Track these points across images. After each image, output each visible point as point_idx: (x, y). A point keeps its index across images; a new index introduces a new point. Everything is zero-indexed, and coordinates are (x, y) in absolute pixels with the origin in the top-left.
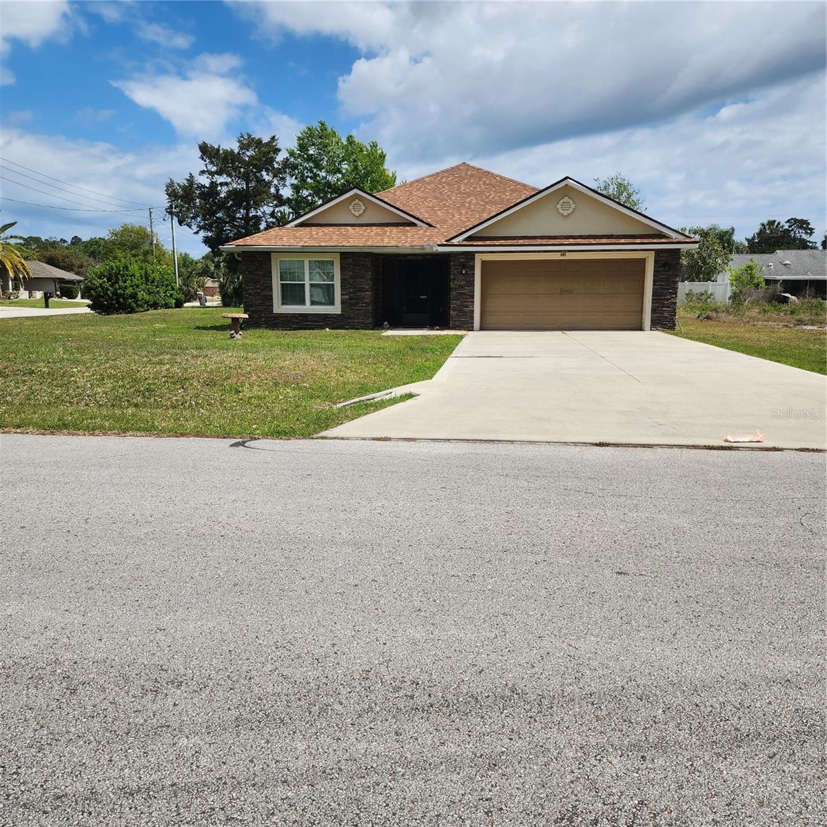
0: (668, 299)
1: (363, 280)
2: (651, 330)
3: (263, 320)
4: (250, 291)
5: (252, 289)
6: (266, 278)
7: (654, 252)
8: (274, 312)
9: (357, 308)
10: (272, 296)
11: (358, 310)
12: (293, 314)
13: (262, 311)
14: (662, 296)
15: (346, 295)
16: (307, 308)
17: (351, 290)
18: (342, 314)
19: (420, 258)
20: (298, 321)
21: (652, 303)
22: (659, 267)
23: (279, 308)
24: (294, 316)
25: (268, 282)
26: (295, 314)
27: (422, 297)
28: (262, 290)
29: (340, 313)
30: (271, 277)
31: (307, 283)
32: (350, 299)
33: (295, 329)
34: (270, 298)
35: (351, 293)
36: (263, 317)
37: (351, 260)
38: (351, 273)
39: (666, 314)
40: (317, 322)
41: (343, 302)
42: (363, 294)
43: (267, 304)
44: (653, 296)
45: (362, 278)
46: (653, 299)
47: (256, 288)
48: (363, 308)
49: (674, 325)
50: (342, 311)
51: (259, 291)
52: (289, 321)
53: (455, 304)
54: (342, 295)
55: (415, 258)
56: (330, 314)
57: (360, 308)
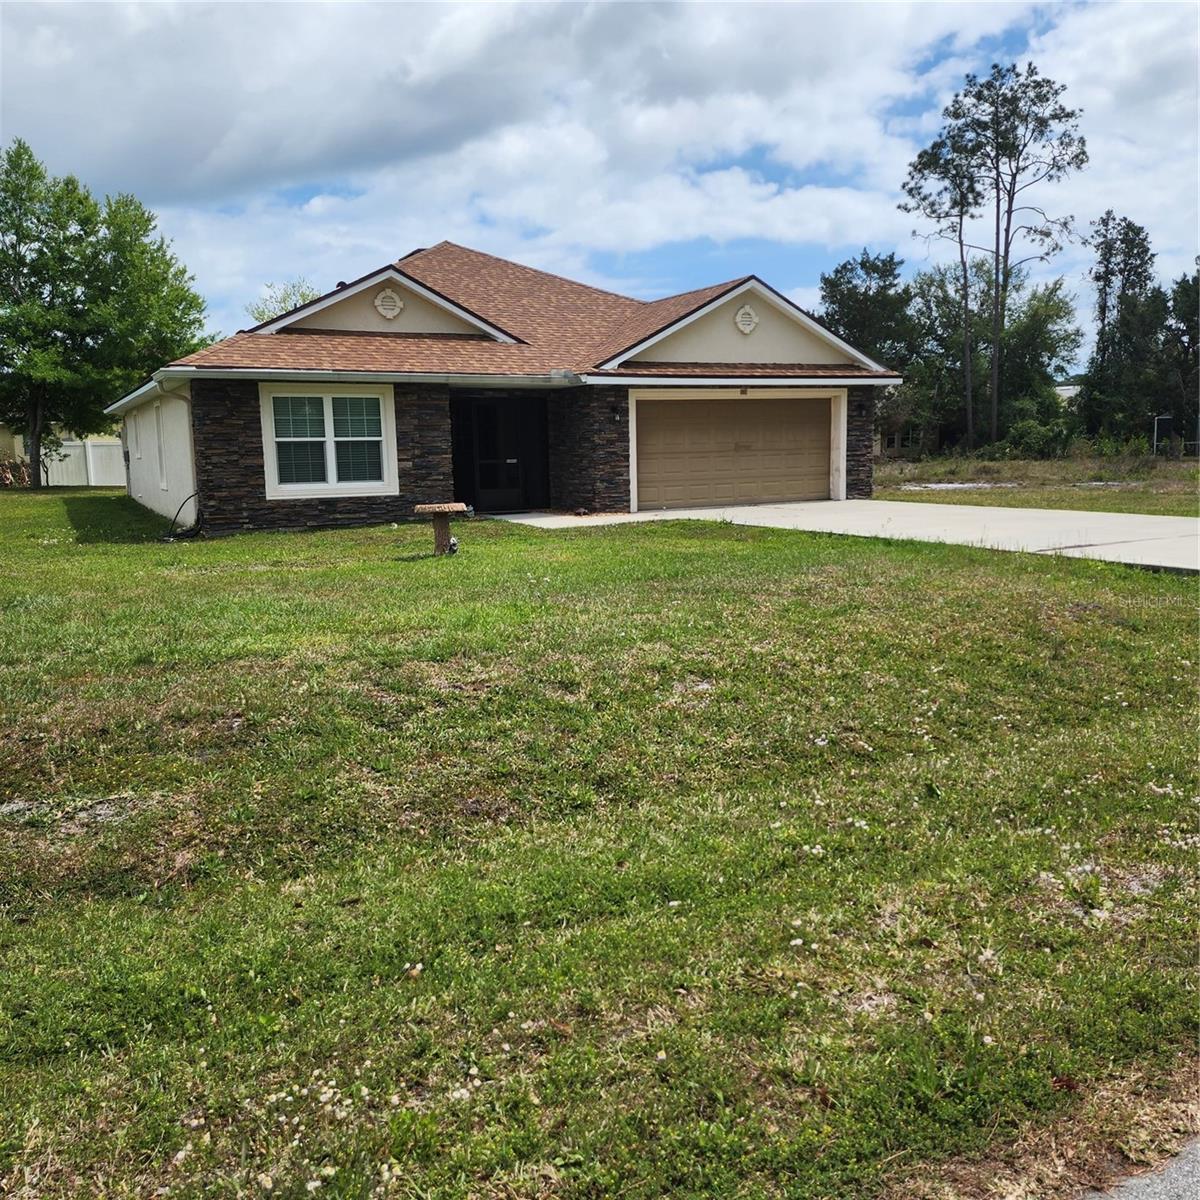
0: (864, 455)
1: (436, 434)
2: (847, 498)
3: (245, 514)
4: (215, 459)
5: (219, 455)
6: (250, 433)
7: (846, 390)
8: (268, 498)
9: (429, 483)
10: (262, 467)
11: (429, 487)
12: (307, 500)
13: (242, 497)
14: (857, 451)
15: (407, 460)
16: (333, 488)
17: (417, 452)
18: (401, 497)
19: (504, 395)
20: (317, 512)
21: (847, 461)
22: (853, 411)
23: (277, 490)
24: (309, 503)
25: (254, 440)
26: (312, 500)
27: (509, 461)
28: (242, 456)
29: (397, 493)
30: (260, 429)
31: (330, 440)
32: (416, 467)
33: (313, 529)
34: (260, 471)
35: (418, 457)
36: (244, 509)
37: (415, 397)
38: (416, 422)
39: (862, 476)
40: (355, 512)
41: (403, 474)
42: (437, 458)
43: (252, 483)
44: (848, 451)
45: (435, 430)
46: (848, 456)
47: (230, 453)
48: (439, 483)
49: (871, 490)
50: (400, 491)
51: (235, 457)
52: (299, 514)
53: (603, 470)
54: (399, 460)
55: (497, 395)
56: (379, 497)
57: (434, 483)
